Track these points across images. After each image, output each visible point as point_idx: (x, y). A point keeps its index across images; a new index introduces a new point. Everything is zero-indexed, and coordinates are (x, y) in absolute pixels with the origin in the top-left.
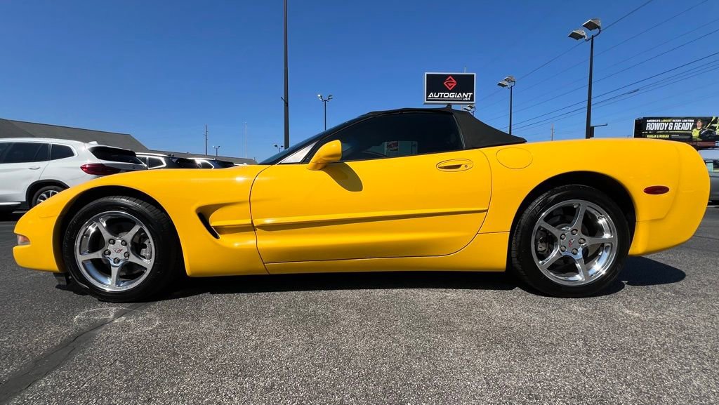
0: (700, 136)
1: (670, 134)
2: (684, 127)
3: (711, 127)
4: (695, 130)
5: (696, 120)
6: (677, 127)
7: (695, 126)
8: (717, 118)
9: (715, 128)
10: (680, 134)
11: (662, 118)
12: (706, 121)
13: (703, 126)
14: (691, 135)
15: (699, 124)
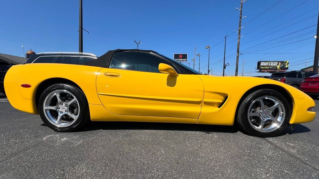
0: (280, 68)
1: (269, 67)
2: (274, 65)
3: (284, 65)
4: (278, 65)
5: (278, 62)
6: (272, 64)
7: (278, 64)
8: (286, 61)
9: (285, 65)
10: (273, 67)
11: (266, 61)
12: (282, 62)
13: (281, 64)
14: (277, 67)
15: (280, 63)
